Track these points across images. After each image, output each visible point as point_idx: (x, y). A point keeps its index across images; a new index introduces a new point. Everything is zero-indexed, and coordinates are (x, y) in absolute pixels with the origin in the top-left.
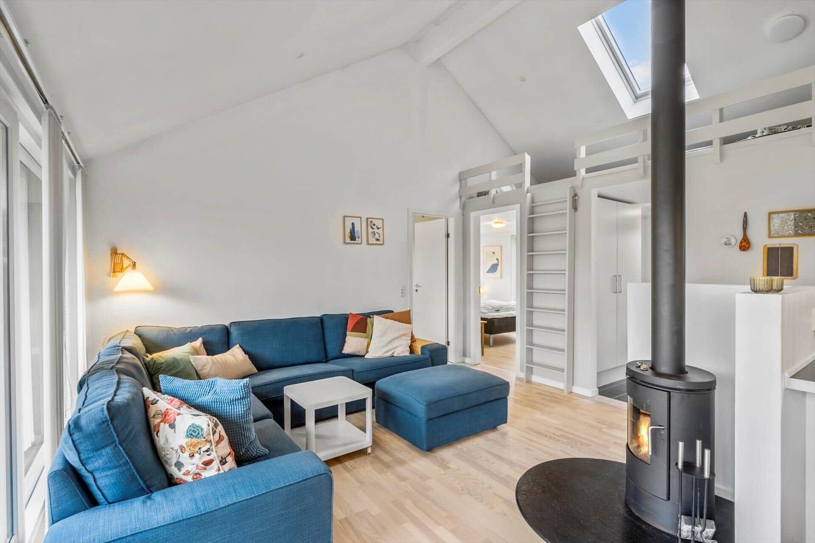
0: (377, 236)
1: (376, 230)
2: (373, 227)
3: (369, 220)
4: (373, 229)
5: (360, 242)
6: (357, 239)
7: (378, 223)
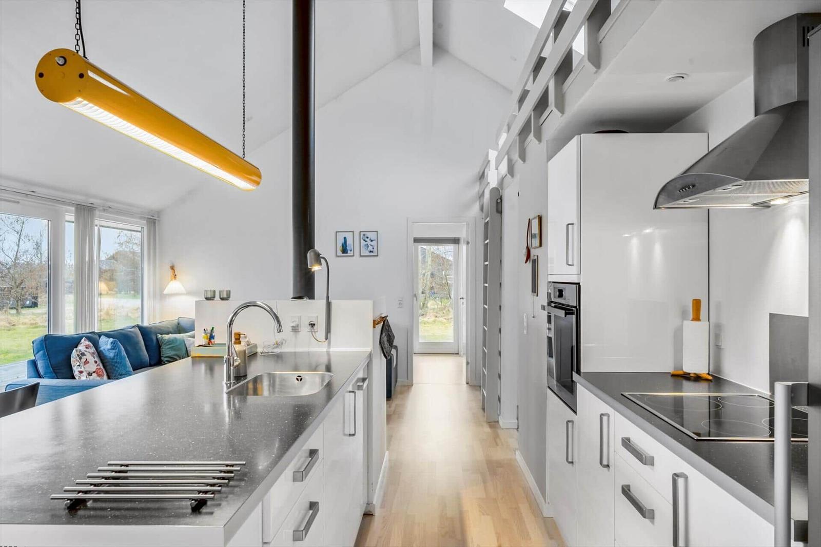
0: (370, 248)
1: (369, 242)
2: (366, 239)
3: (362, 233)
4: (366, 241)
5: (352, 254)
6: (349, 252)
7: (372, 236)
